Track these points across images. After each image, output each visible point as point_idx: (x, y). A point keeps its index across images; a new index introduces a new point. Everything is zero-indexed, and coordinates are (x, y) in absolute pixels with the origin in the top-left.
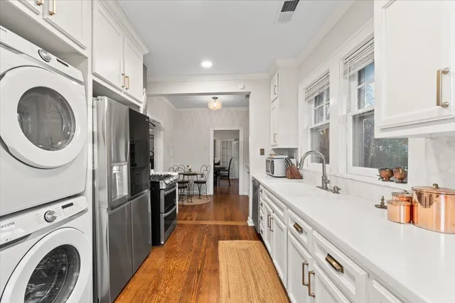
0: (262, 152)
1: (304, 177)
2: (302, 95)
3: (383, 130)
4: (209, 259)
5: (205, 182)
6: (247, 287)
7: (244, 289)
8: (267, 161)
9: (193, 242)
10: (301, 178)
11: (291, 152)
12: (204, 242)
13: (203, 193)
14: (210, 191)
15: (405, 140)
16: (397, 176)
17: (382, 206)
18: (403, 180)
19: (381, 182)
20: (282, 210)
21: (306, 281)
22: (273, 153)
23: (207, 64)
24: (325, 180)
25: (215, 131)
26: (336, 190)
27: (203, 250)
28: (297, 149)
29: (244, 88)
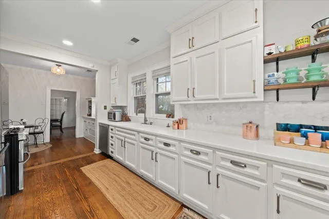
0: (105, 108)
1: (131, 120)
2: (130, 81)
3: (173, 101)
4: (79, 180)
5: (42, 133)
6: (115, 181)
7: (114, 182)
8: (109, 113)
9: (56, 177)
10: (130, 120)
11: (122, 108)
12: (68, 173)
13: (39, 141)
14: (47, 139)
15: (174, 105)
16: (172, 116)
17: (168, 126)
18: (173, 117)
19: (167, 119)
20: (134, 135)
21: (154, 157)
22: (112, 108)
23: (68, 43)
24: (146, 120)
25: (51, 90)
26: (151, 124)
27: (70, 178)
28: (127, 106)
29: (93, 67)
